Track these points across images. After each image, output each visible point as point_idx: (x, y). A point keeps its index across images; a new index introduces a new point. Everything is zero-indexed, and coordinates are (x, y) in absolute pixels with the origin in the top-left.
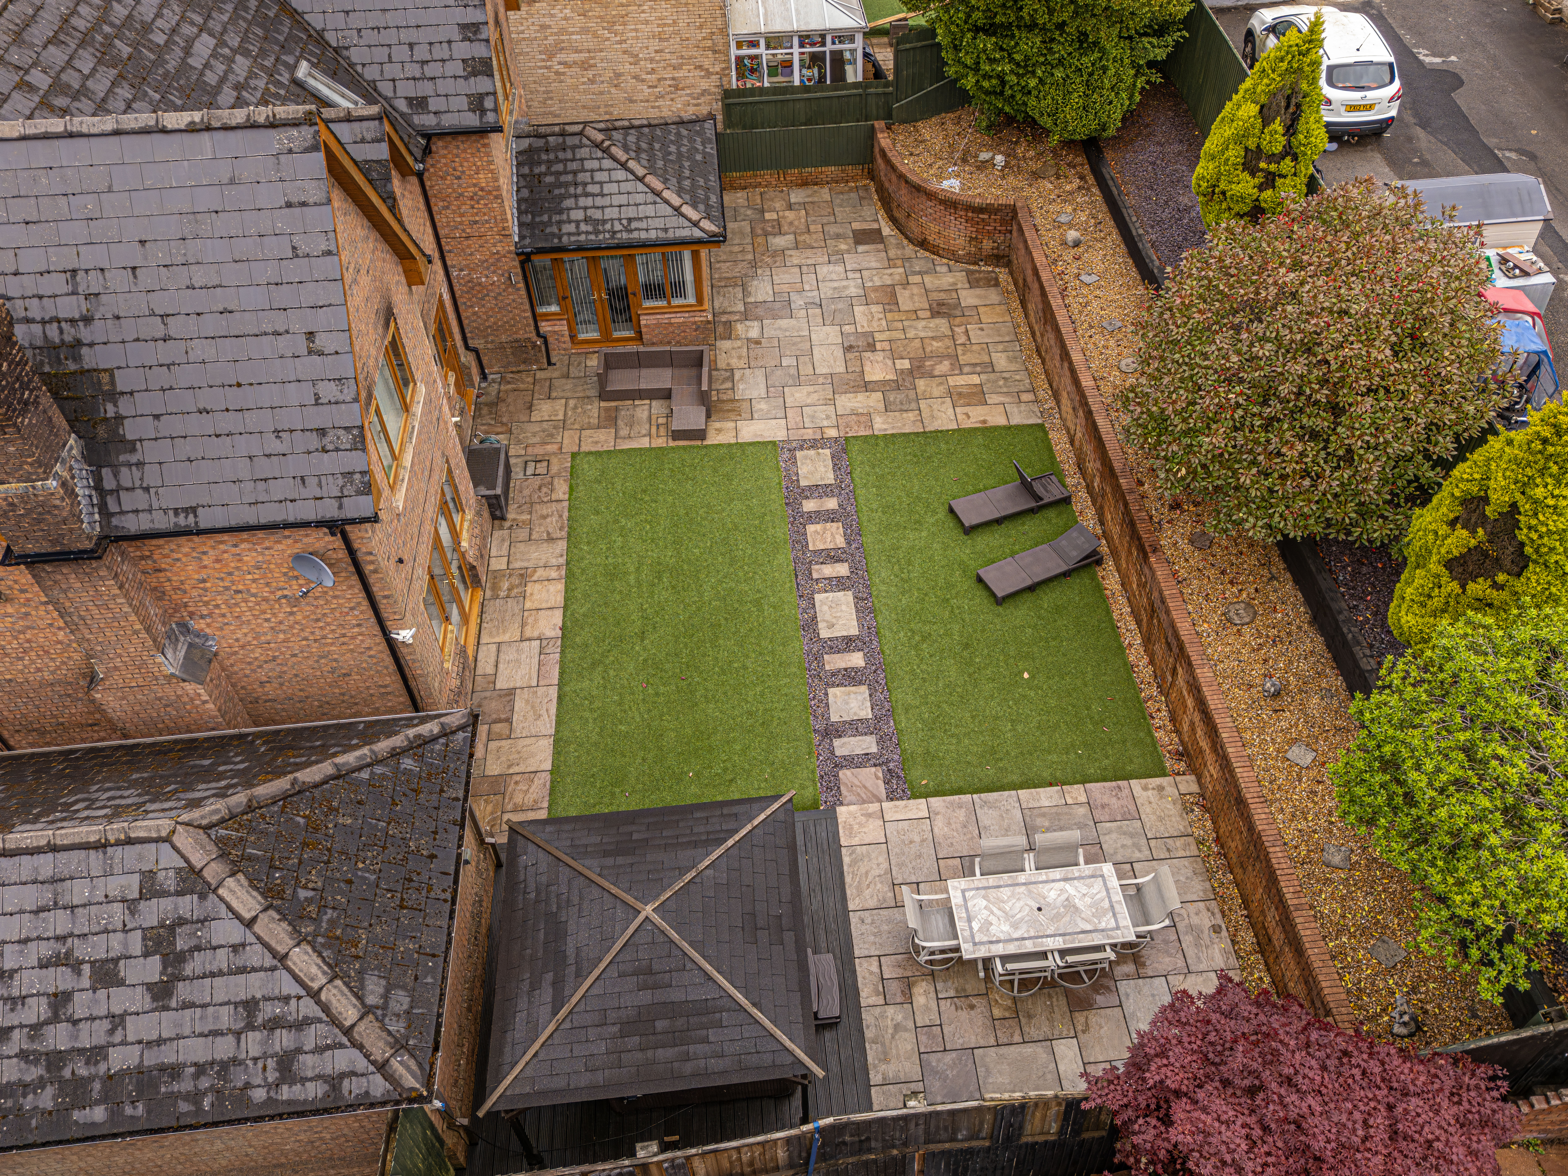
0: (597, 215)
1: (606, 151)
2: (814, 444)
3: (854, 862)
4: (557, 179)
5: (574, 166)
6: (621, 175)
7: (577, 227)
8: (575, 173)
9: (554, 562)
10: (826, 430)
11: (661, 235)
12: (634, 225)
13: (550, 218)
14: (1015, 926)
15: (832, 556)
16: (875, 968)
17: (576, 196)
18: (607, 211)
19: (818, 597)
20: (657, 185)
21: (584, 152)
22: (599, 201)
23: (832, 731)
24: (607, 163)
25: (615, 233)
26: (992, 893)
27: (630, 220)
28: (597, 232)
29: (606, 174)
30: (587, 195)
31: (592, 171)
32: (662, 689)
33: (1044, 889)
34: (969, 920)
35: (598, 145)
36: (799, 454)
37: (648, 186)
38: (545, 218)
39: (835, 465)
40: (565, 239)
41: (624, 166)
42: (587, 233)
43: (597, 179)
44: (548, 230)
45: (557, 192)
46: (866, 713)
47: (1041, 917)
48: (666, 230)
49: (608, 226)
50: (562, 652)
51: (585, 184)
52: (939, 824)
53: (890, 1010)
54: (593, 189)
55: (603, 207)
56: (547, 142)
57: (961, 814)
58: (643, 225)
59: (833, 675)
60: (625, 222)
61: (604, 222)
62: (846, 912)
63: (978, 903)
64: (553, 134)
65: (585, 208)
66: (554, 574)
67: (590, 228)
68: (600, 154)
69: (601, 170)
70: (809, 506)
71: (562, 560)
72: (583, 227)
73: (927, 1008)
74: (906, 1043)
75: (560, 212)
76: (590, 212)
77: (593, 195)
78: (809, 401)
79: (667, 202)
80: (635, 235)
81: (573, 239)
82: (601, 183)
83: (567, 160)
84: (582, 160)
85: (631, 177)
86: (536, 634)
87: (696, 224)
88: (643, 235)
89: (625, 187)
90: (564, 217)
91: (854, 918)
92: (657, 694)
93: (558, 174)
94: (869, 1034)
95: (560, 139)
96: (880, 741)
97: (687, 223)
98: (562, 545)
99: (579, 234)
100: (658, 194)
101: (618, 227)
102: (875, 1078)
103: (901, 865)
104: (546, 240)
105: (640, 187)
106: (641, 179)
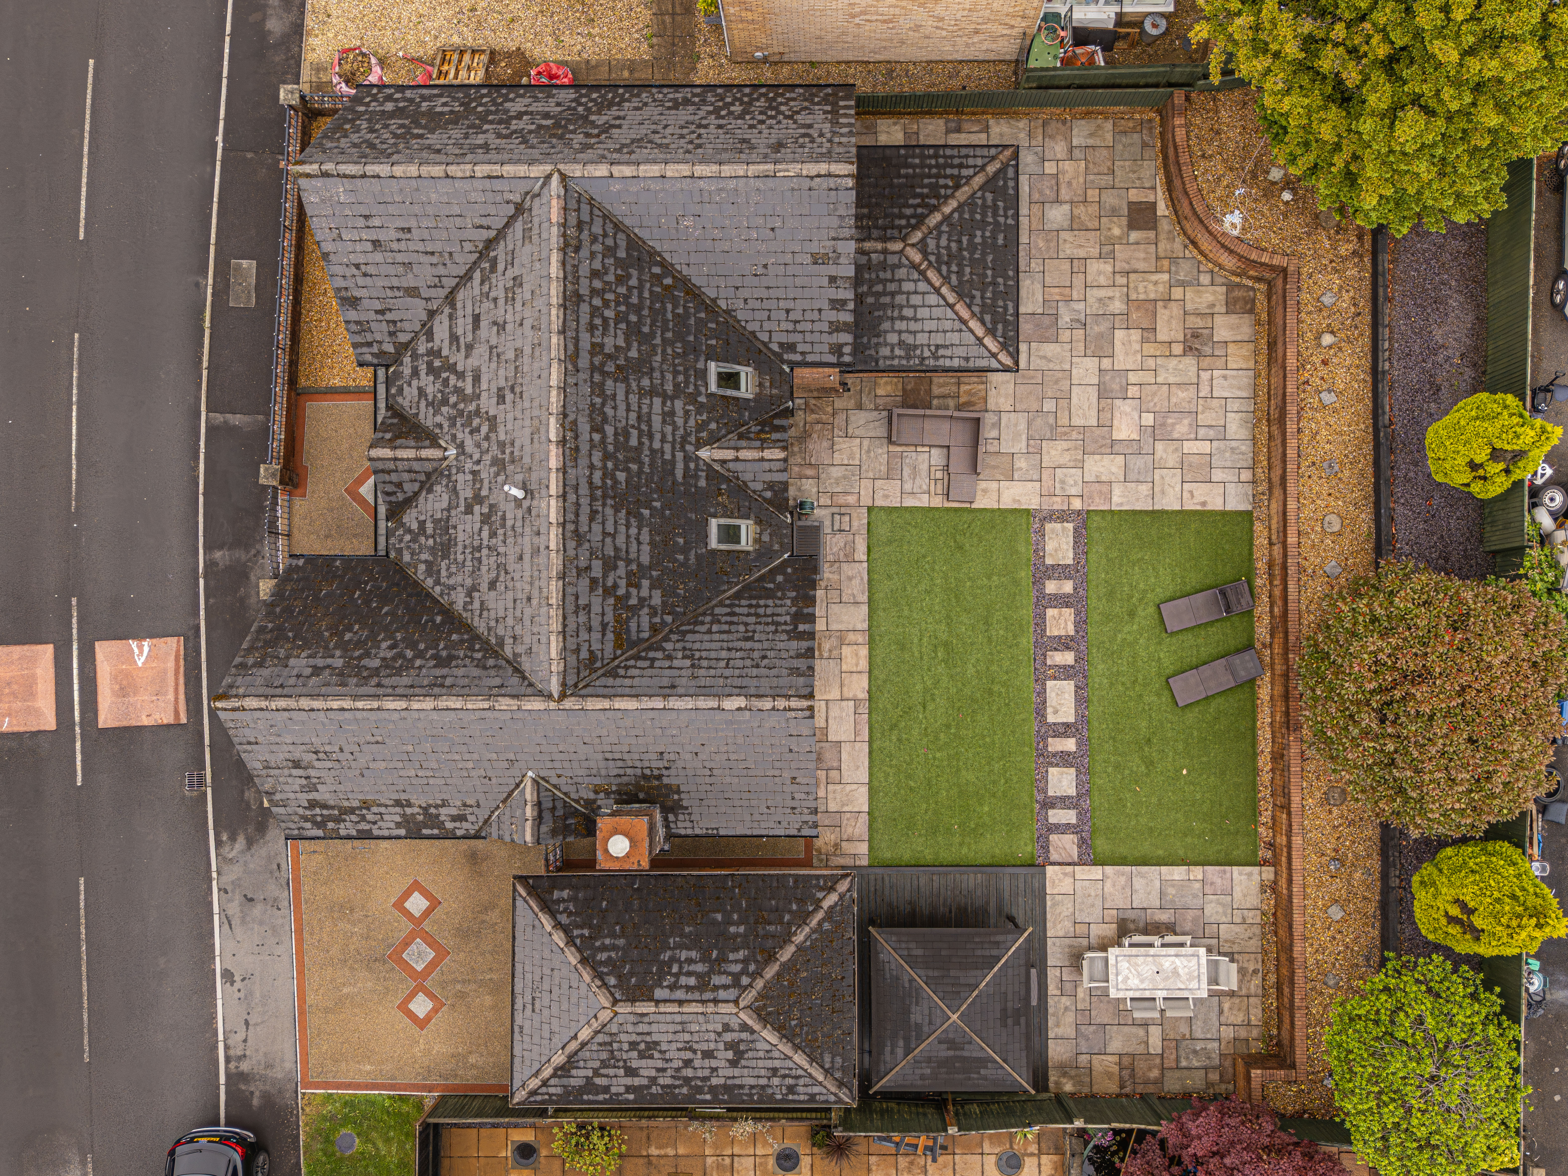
0: (909, 339)
1: (922, 273)
2: (1062, 516)
3: (1054, 905)
4: (877, 300)
5: (892, 287)
6: (933, 299)
7: (892, 351)
8: (893, 294)
9: (859, 627)
10: (1072, 499)
11: (963, 364)
12: (941, 352)
13: (869, 340)
14: (1142, 981)
15: (1064, 644)
16: (1058, 974)
17: (892, 319)
18: (919, 336)
19: (1049, 684)
20: (965, 314)
21: (902, 273)
22: (913, 326)
23: (1049, 803)
24: (922, 286)
25: (923, 359)
26: (1133, 959)
27: (938, 347)
28: (908, 357)
29: (920, 297)
30: (902, 318)
31: (908, 293)
32: (938, 755)
33: (1163, 960)
34: (1117, 975)
35: (915, 266)
36: (1048, 526)
37: (957, 314)
38: (865, 340)
39: (1075, 542)
40: (881, 362)
41: (937, 291)
42: (900, 357)
43: (912, 302)
44: (867, 352)
45: (876, 314)
46: (1072, 792)
47: (1158, 977)
48: (967, 359)
49: (918, 352)
50: (870, 713)
51: (901, 307)
52: (1108, 884)
53: (1064, 999)
54: (908, 312)
55: (915, 333)
56: (870, 260)
57: (1123, 880)
58: (948, 353)
59: (1054, 755)
60: (933, 348)
61: (916, 347)
62: (1045, 937)
63: (1124, 965)
64: (876, 252)
65: (900, 332)
66: (860, 640)
67: (902, 353)
68: (916, 276)
69: (916, 292)
70: (1051, 587)
71: (865, 626)
72: (897, 352)
73: (1084, 1000)
74: (1070, 1018)
75: (878, 336)
76: (904, 336)
77: (908, 319)
78: (1062, 461)
79: (972, 331)
80: (941, 362)
81: (888, 363)
82: (915, 307)
83: (887, 280)
84: (900, 281)
85: (942, 302)
86: (851, 696)
87: (994, 355)
88: (948, 363)
89: (937, 312)
90: (881, 340)
91: (1049, 942)
92: (934, 758)
93: (878, 295)
94: (1051, 1010)
95: (882, 257)
96: (1079, 814)
97: (986, 354)
98: (865, 608)
99: (893, 358)
100: (964, 322)
101: (927, 353)
102: (1051, 1035)
103: (1081, 910)
104: (866, 362)
105: (950, 314)
106: (951, 306)
